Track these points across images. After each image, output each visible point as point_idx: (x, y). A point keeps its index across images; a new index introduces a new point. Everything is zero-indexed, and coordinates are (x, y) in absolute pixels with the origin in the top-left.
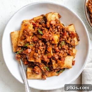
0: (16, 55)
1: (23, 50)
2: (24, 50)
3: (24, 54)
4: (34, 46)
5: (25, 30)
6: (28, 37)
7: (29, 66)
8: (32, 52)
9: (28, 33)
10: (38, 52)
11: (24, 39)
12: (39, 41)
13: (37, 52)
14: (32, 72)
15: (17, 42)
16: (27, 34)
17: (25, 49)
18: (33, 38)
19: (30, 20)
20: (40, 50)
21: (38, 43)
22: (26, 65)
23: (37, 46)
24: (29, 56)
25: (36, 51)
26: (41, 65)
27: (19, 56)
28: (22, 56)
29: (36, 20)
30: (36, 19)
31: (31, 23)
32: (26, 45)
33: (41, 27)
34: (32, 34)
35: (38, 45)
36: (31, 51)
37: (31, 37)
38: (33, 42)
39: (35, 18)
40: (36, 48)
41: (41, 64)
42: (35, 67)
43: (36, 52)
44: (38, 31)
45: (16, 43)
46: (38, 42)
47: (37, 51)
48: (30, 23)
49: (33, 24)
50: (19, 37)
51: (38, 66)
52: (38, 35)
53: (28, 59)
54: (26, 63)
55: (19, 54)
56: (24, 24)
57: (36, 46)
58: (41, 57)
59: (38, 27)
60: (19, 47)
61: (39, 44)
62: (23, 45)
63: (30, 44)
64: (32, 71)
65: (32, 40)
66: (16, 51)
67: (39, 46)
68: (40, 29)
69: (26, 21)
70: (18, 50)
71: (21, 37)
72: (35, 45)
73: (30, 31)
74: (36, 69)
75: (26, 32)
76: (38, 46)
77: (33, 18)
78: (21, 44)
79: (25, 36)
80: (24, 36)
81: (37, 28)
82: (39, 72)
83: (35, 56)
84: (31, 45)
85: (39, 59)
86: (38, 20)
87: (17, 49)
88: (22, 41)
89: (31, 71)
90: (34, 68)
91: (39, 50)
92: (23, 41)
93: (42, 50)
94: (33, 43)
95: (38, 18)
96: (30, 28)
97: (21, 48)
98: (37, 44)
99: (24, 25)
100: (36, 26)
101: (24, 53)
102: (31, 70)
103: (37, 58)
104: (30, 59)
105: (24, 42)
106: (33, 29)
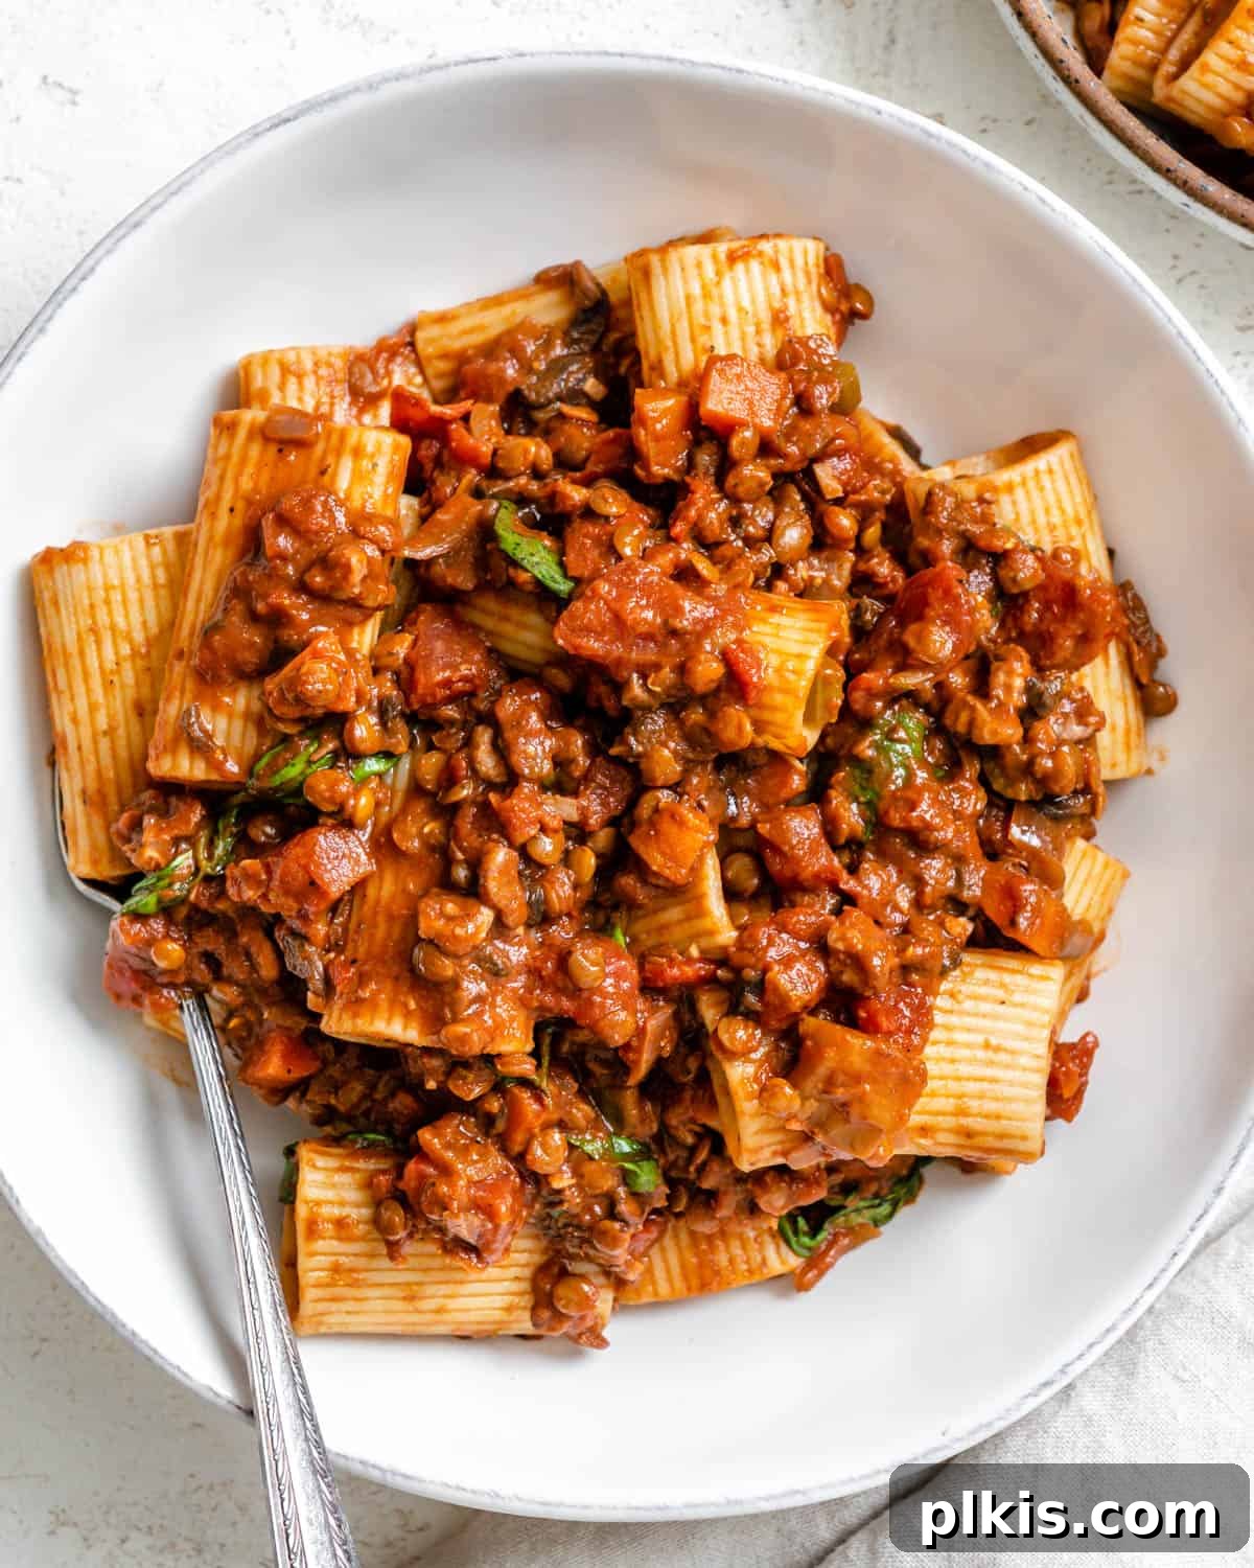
0: (122, 934)
1: (234, 855)
2: (246, 845)
3: (249, 911)
4: (416, 789)
5: (284, 522)
6: (326, 638)
7: (326, 1116)
8: (386, 889)
9: (325, 562)
10: (493, 885)
11: (250, 658)
12: (509, 706)
13: (474, 891)
14: (376, 1221)
15: (144, 711)
16: (301, 587)
17: (265, 831)
18: (402, 647)
19: (360, 361)
20: (524, 852)
21: (484, 737)
22: (280, 1092)
23: (465, 792)
24: (333, 946)
25: (461, 873)
26: (525, 1096)
27: (171, 953)
28: (219, 948)
29: (462, 358)
30: (456, 345)
31: (372, 400)
32: (293, 772)
33: (537, 474)
34: (385, 593)
35: (486, 762)
36: (366, 865)
37: (365, 637)
38: (411, 719)
39: (442, 318)
40: (448, 813)
41: (524, 1082)
42: (426, 1136)
43: (447, 885)
44: (485, 532)
45: (110, 732)
46: (490, 719)
47: (476, 864)
48: (364, 400)
49: (399, 424)
50: (170, 626)
51: (487, 1122)
52: (490, 603)
53: (313, 1003)
54: (273, 1067)
55: (167, 911)
56: (253, 415)
57: (449, 778)
58: (533, 972)
59: (493, 472)
60: (171, 791)
61: (501, 750)
62: (232, 767)
63: (348, 754)
64: (378, 1204)
65: (387, 687)
66: (117, 856)
67: (511, 780)
68: (521, 500)
69: (285, 370)
70: (151, 853)
71: (209, 631)
72: (431, 763)
73: (356, 534)
74: (446, 1171)
75: (284, 542)
76: (491, 786)
77: (412, 329)
78: (200, 747)
79: (277, 619)
80: (254, 617)
81: (478, 493)
82: (489, 1212)
83: (434, 944)
84: (373, 765)
85: (504, 1009)
86: (491, 350)
87: (136, 825)
88: (216, 707)
89: (354, 1195)
90: (405, 1149)
91: (500, 856)
92: (241, 699)
93: (546, 847)
94: (400, 741)
95: (494, 323)
96: (358, 476)
97: (196, 814)
98: (469, 743)
99: (264, 434)
100: (463, 460)
101: (250, 894)
102: (369, 1184)
103: (472, 987)
104: (355, 1004)
105: (261, 721)
106: (408, 505)
